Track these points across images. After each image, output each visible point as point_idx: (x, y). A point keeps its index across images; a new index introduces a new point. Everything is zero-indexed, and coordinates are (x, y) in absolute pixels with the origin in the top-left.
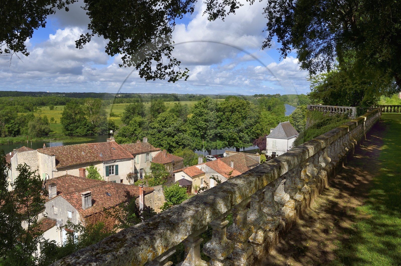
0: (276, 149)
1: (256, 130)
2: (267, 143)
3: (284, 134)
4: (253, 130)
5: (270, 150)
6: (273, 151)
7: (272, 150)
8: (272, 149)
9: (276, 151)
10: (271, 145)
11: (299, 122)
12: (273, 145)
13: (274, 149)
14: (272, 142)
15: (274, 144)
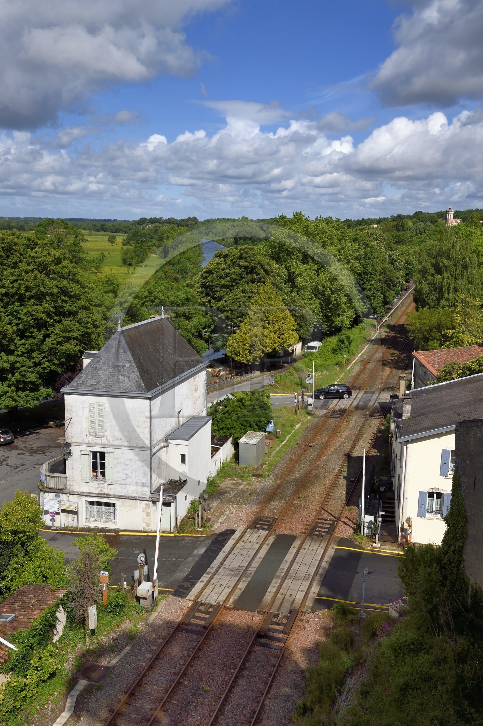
0: (104, 441)
1: (59, 343)
2: (67, 416)
3: (135, 375)
4: (49, 342)
5: (80, 444)
6: (95, 449)
7: (88, 444)
8: (90, 439)
9: (104, 446)
10: (86, 425)
11: (219, 299)
12: (92, 422)
13: (98, 441)
14: (87, 413)
15: (96, 418)
